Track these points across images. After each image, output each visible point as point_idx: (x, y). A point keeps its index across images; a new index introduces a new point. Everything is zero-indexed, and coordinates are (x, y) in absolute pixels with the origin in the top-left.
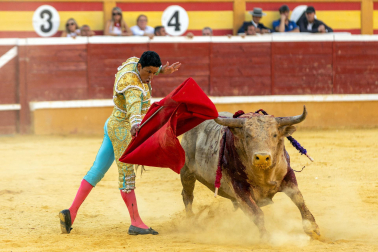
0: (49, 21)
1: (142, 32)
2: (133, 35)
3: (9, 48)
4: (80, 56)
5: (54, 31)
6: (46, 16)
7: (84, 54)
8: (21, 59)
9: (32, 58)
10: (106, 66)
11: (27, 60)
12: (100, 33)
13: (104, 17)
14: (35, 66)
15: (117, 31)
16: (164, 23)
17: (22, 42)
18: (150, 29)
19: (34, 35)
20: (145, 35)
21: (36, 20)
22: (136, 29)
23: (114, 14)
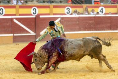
0: (69, 11)
3: (58, 18)
4: (77, 20)
5: (70, 13)
6: (68, 9)
7: (78, 19)
8: (62, 21)
9: (64, 21)
10: (84, 22)
11: (63, 21)
12: (82, 14)
13: (83, 10)
14: (65, 22)
15: (86, 13)
16: (99, 11)
17: (62, 16)
18: (95, 13)
19: (65, 14)
21: (65, 10)
22: (91, 13)
23: (86, 9)
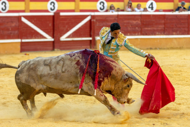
0: (103, 6)
1: (139, 10)
2: (136, 11)
3: (87, 16)
4: (115, 19)
5: (105, 9)
6: (102, 4)
7: (116, 18)
8: (92, 20)
9: (96, 20)
10: (125, 23)
11: (95, 20)
12: (123, 11)
13: (124, 4)
14: (98, 23)
15: (129, 10)
16: (147, 7)
17: (93, 14)
18: (142, 9)
19: (97, 11)
20: (140, 11)
21: (98, 6)
22: (136, 9)
23: (129, 3)
